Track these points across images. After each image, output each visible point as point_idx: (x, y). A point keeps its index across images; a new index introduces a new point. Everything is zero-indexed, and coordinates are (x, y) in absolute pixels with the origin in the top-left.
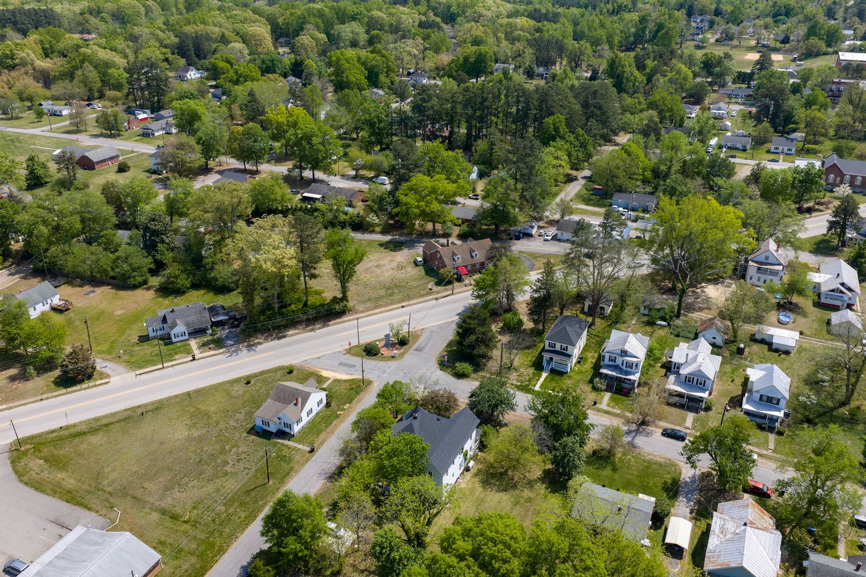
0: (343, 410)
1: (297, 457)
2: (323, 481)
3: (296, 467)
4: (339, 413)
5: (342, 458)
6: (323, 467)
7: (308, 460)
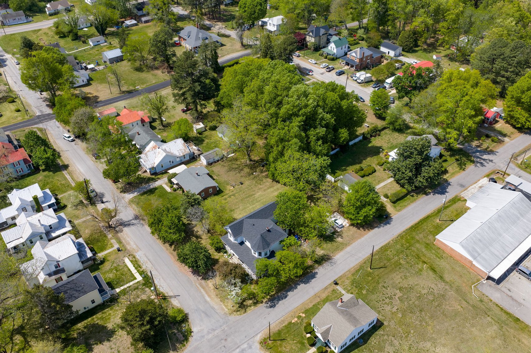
0: (299, 317)
1: (347, 282)
2: (335, 258)
3: (350, 275)
4: (304, 315)
5: (316, 271)
6: (331, 268)
7: (341, 277)
